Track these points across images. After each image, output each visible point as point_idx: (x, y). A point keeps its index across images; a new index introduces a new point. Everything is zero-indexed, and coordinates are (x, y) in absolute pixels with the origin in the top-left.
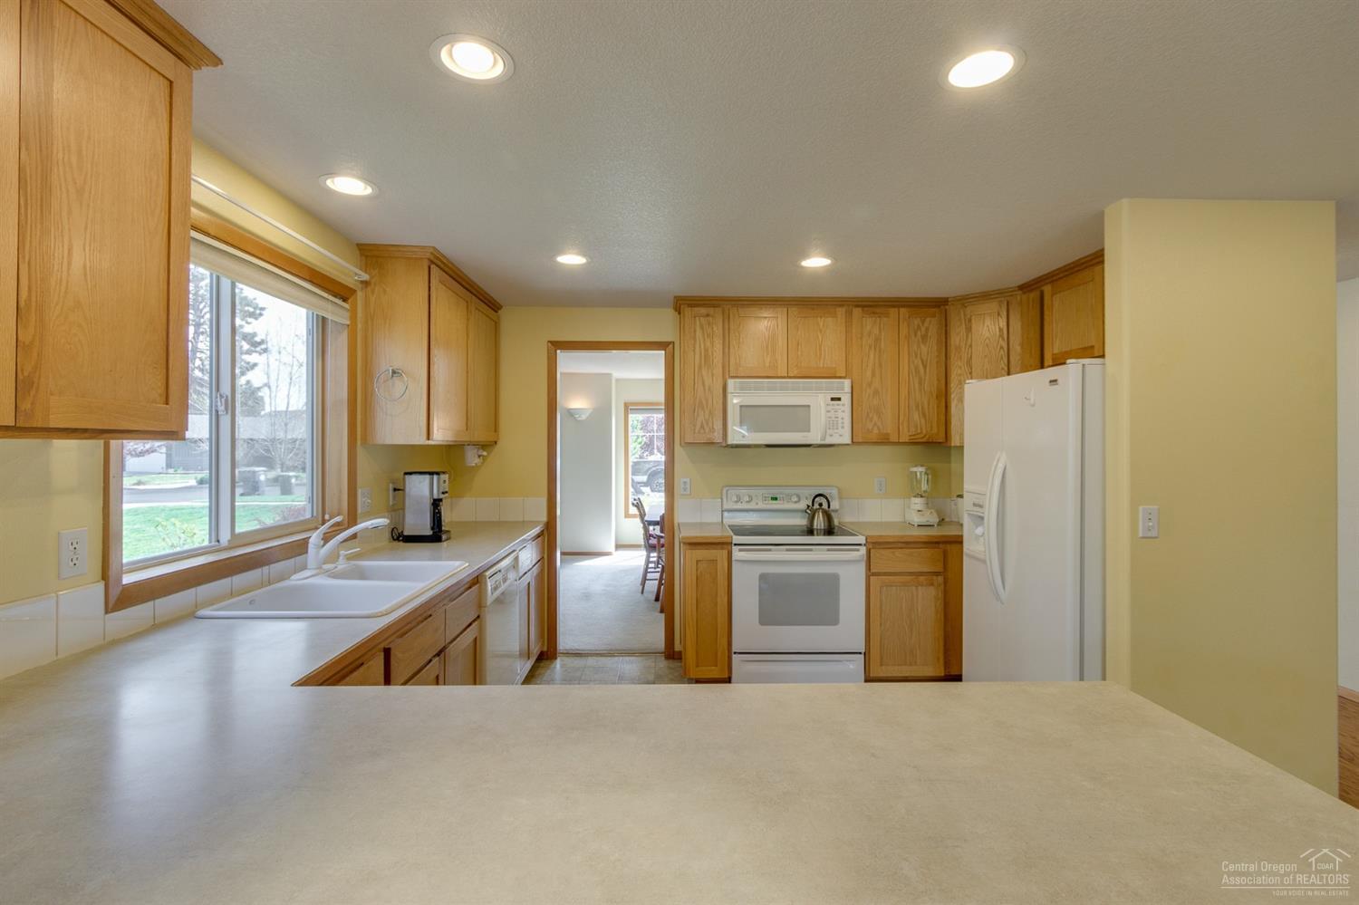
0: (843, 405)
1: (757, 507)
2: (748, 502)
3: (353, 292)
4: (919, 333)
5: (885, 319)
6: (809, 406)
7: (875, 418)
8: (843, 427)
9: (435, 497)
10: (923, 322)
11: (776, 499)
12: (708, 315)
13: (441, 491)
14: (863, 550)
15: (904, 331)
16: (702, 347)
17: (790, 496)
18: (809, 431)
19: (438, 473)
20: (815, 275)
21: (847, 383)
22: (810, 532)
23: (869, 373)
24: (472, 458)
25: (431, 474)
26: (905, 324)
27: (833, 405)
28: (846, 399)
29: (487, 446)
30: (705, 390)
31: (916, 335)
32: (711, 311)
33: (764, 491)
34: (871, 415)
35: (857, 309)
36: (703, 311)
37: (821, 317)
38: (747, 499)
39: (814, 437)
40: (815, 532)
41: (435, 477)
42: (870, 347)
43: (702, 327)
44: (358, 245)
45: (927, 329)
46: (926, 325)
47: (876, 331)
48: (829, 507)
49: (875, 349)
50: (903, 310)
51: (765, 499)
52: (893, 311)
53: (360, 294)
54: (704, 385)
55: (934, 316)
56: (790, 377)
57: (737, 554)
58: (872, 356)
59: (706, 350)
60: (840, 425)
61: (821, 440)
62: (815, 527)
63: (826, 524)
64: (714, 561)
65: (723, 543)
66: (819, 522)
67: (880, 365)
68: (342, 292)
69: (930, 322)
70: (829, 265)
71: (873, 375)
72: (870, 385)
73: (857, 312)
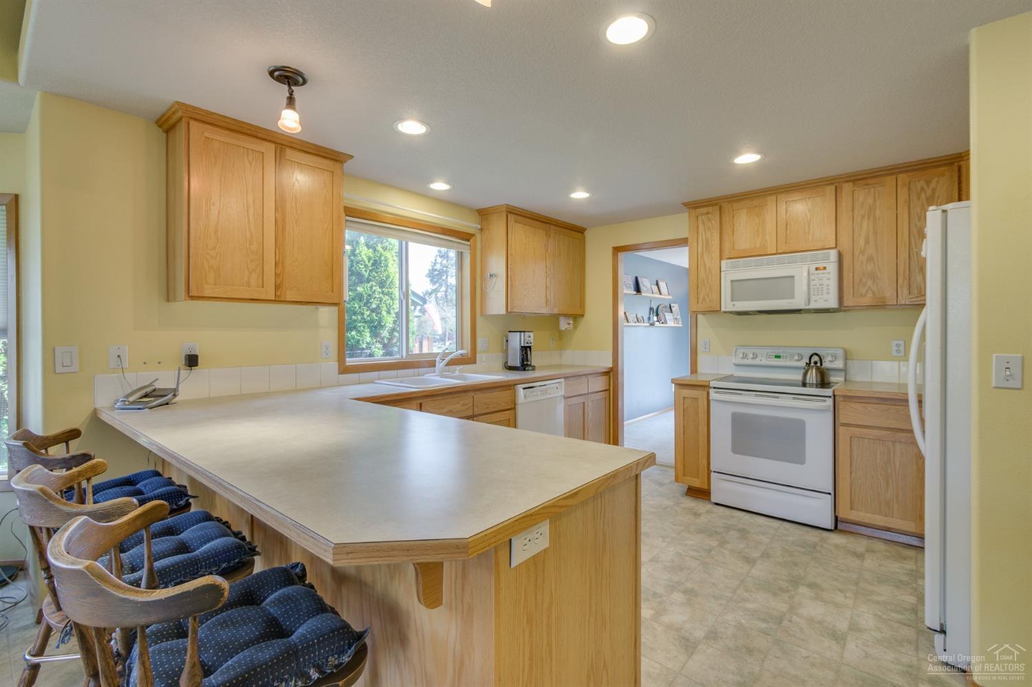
0: (829, 273)
1: (760, 363)
2: (753, 358)
3: (473, 235)
4: (923, 196)
5: (880, 188)
6: (793, 277)
7: (870, 283)
8: (828, 293)
9: (523, 345)
10: (928, 183)
11: (779, 357)
12: (708, 213)
13: (526, 341)
14: (830, 402)
15: (903, 194)
16: (704, 238)
17: (792, 356)
18: (794, 298)
19: (524, 332)
20: (747, 170)
21: (833, 254)
22: (804, 385)
23: (862, 242)
24: (564, 325)
25: (521, 332)
26: (905, 190)
27: (818, 274)
28: (832, 268)
29: (577, 317)
30: (706, 270)
31: (918, 199)
32: (710, 209)
33: (768, 351)
34: (864, 280)
35: (848, 184)
36: (704, 210)
37: (809, 198)
38: (751, 356)
39: (798, 302)
40: (808, 385)
41: (522, 333)
42: (863, 217)
43: (703, 223)
44: (477, 210)
45: (934, 190)
46: (933, 185)
47: (870, 201)
48: (821, 365)
49: (868, 219)
50: (901, 176)
51: (768, 356)
52: (890, 180)
53: (478, 237)
54: (705, 266)
55: (943, 175)
56: (780, 254)
57: (713, 395)
58: (865, 226)
59: (707, 240)
60: (825, 291)
61: (805, 305)
62: (808, 382)
63: (819, 379)
64: (696, 399)
65: (704, 386)
66: (812, 376)
67: (875, 233)
68: (466, 237)
69: (938, 181)
70: (760, 160)
71: (867, 242)
72: (862, 252)
73: (847, 188)
